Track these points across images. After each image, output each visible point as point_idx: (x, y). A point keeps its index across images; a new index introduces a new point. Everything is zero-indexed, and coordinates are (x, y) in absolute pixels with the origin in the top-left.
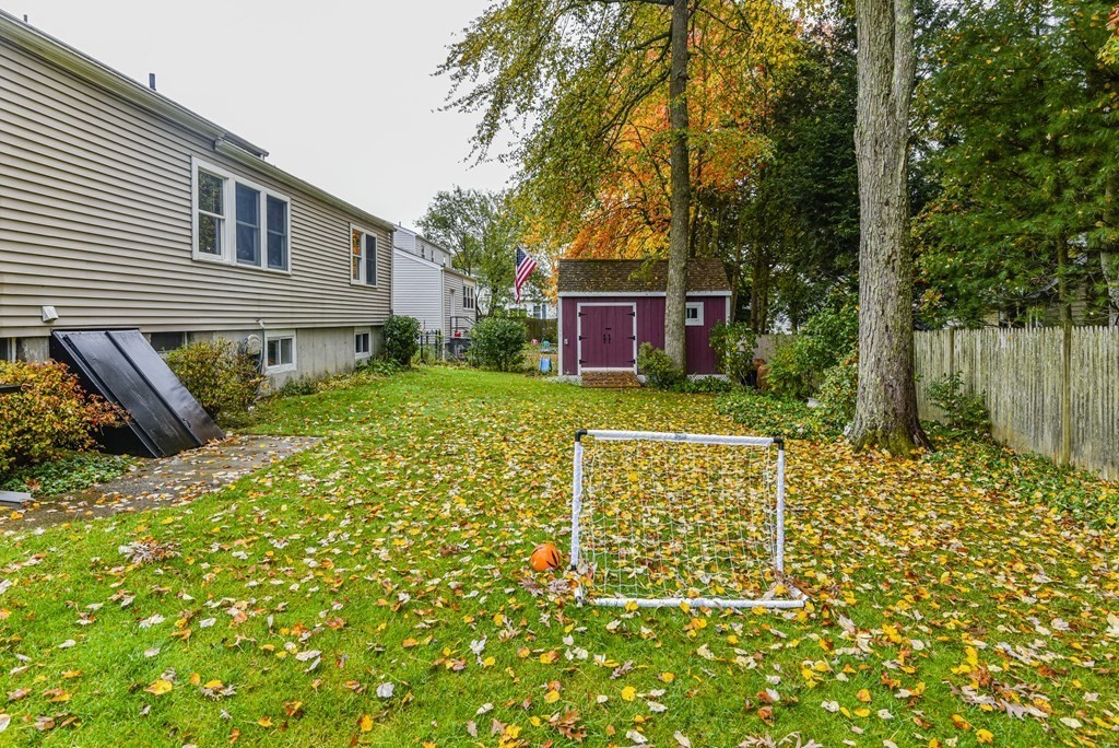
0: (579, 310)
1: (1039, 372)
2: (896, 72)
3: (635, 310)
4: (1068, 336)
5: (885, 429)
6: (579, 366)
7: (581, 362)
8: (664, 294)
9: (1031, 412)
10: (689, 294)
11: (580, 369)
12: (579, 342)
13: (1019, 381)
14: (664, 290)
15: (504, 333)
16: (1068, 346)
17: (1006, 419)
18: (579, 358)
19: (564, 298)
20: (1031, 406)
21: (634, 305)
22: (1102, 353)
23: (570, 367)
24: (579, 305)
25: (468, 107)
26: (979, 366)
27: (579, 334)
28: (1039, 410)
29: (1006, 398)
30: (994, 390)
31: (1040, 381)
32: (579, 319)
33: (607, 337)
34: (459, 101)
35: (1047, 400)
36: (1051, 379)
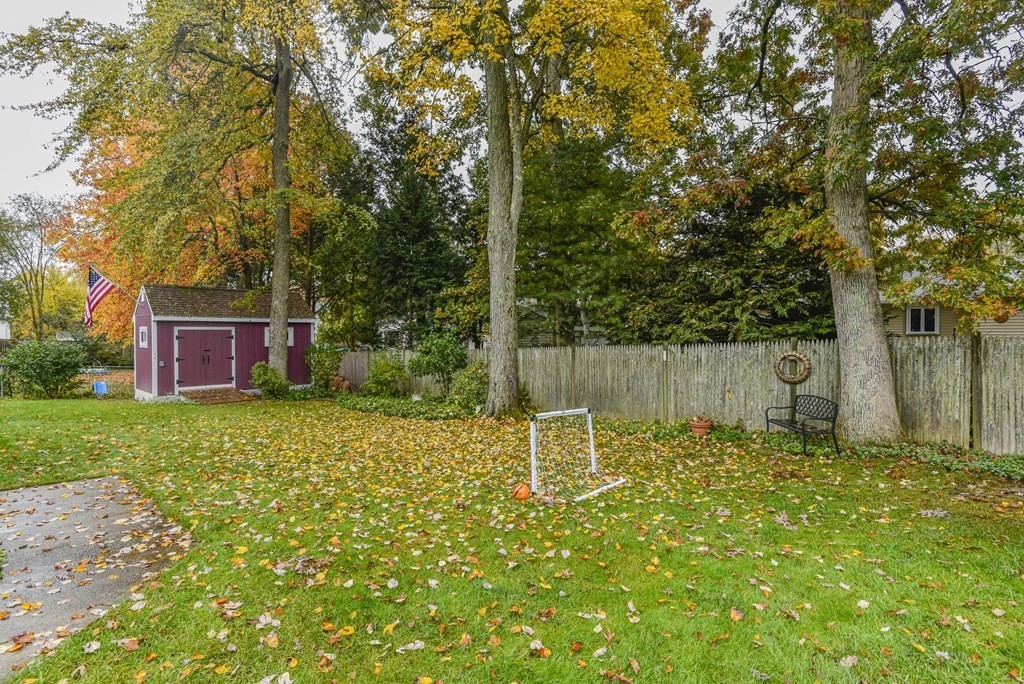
0: (176, 333)
1: (558, 369)
2: (513, 205)
3: (233, 334)
4: (574, 351)
5: (509, 406)
6: (176, 386)
7: (178, 382)
8: (268, 320)
9: (554, 390)
10: (289, 321)
11: (177, 388)
12: (176, 364)
13: (548, 375)
14: (268, 316)
15: (59, 357)
16: (573, 356)
17: (539, 395)
18: (176, 378)
19: (158, 322)
20: (554, 387)
21: (233, 329)
22: (591, 359)
23: (165, 386)
24: (176, 330)
25: (47, 114)
26: (521, 368)
27: (176, 355)
28: (558, 389)
29: (539, 383)
30: (531, 380)
31: (558, 374)
32: (176, 342)
33: (206, 359)
34: (40, 105)
35: (563, 383)
36: (565, 372)
